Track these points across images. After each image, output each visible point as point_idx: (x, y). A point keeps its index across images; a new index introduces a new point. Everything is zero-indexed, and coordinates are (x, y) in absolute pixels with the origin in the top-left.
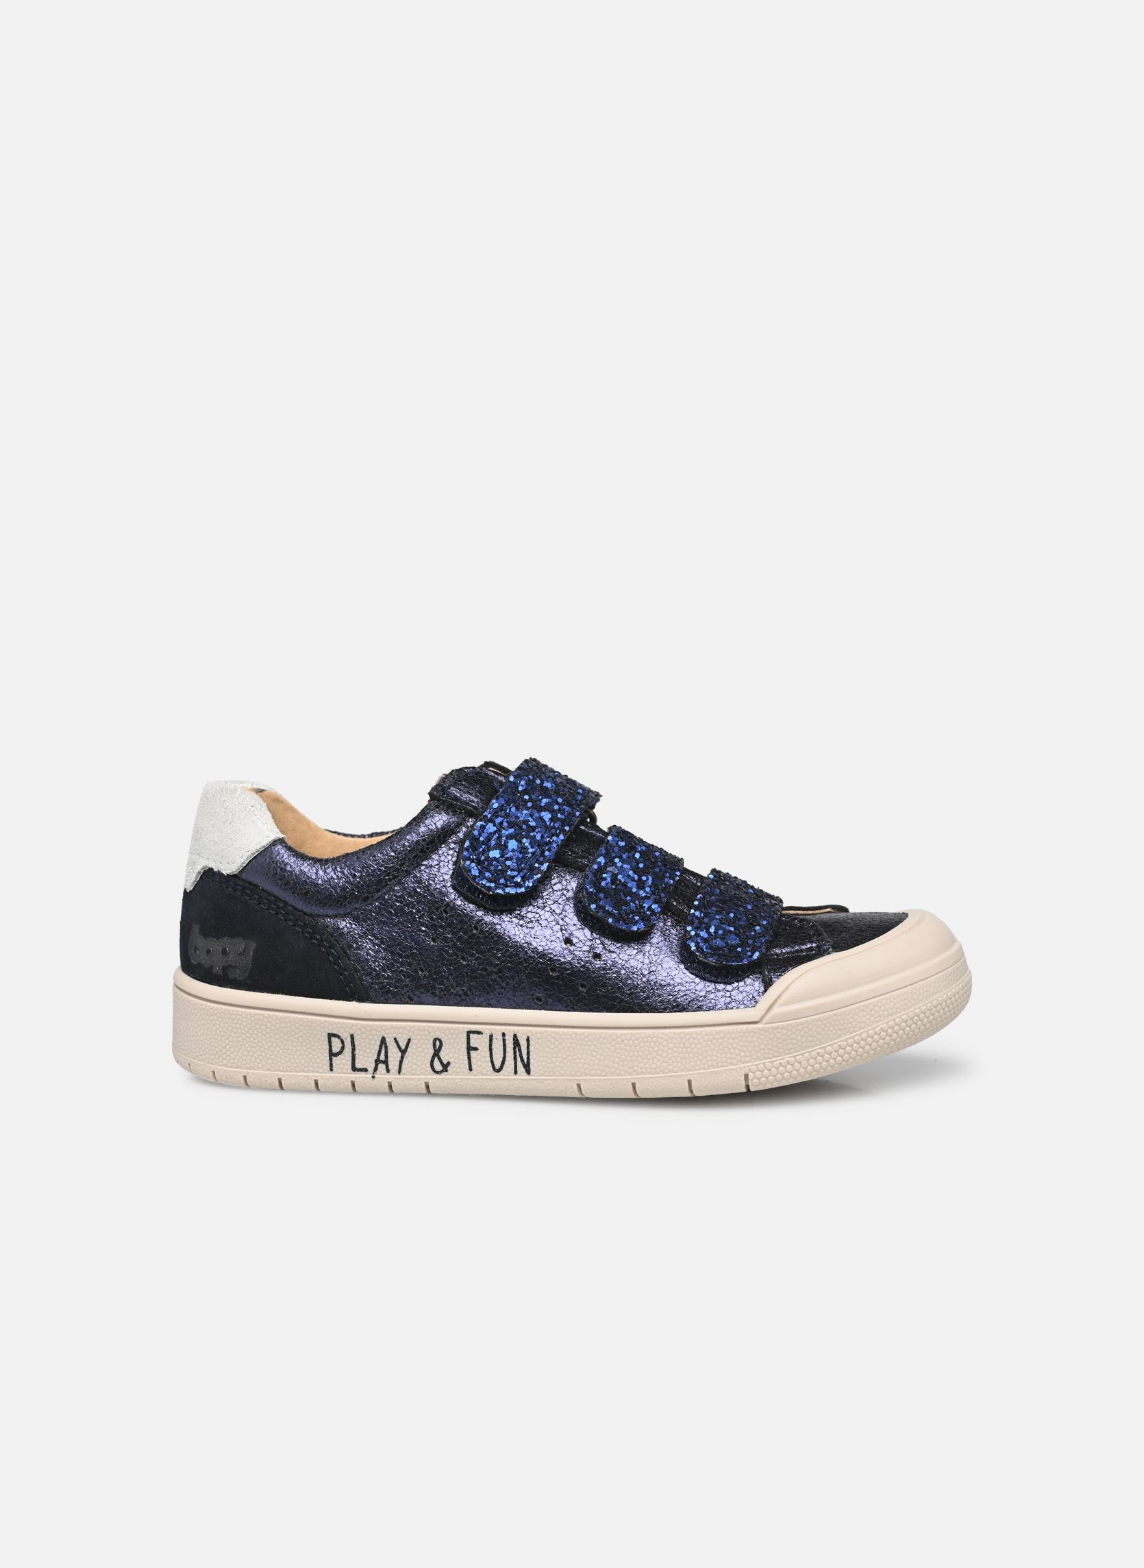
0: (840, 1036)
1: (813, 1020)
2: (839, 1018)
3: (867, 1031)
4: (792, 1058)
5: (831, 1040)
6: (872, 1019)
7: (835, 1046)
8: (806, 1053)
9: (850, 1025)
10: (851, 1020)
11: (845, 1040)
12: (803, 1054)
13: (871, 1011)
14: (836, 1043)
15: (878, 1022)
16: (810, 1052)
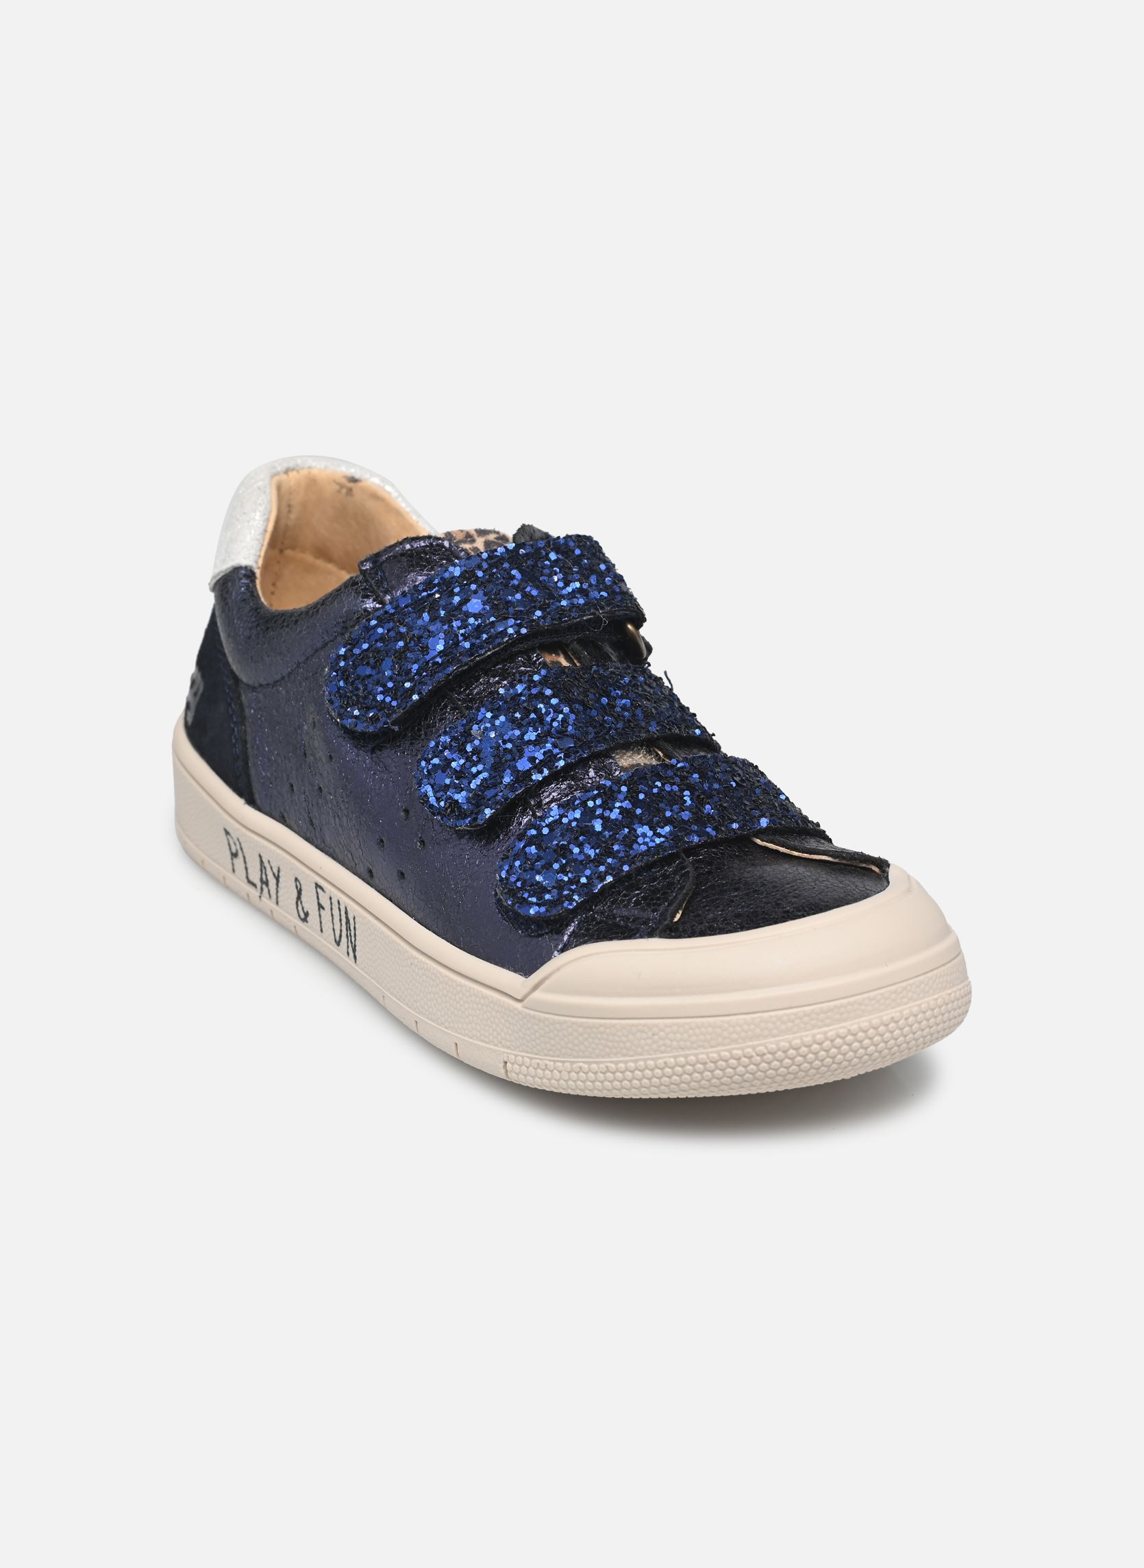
0: (608, 1055)
1: (573, 1023)
2: (608, 1031)
3: (645, 1060)
4: (552, 1063)
5: (597, 1056)
6: (655, 1046)
7: (602, 1066)
8: (567, 1061)
9: (622, 1045)
10: (624, 1039)
11: (616, 1063)
12: (563, 1062)
13: (654, 1035)
14: (603, 1062)
15: (662, 1052)
16: (572, 1063)
